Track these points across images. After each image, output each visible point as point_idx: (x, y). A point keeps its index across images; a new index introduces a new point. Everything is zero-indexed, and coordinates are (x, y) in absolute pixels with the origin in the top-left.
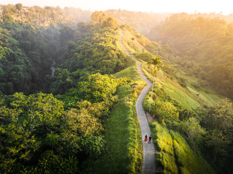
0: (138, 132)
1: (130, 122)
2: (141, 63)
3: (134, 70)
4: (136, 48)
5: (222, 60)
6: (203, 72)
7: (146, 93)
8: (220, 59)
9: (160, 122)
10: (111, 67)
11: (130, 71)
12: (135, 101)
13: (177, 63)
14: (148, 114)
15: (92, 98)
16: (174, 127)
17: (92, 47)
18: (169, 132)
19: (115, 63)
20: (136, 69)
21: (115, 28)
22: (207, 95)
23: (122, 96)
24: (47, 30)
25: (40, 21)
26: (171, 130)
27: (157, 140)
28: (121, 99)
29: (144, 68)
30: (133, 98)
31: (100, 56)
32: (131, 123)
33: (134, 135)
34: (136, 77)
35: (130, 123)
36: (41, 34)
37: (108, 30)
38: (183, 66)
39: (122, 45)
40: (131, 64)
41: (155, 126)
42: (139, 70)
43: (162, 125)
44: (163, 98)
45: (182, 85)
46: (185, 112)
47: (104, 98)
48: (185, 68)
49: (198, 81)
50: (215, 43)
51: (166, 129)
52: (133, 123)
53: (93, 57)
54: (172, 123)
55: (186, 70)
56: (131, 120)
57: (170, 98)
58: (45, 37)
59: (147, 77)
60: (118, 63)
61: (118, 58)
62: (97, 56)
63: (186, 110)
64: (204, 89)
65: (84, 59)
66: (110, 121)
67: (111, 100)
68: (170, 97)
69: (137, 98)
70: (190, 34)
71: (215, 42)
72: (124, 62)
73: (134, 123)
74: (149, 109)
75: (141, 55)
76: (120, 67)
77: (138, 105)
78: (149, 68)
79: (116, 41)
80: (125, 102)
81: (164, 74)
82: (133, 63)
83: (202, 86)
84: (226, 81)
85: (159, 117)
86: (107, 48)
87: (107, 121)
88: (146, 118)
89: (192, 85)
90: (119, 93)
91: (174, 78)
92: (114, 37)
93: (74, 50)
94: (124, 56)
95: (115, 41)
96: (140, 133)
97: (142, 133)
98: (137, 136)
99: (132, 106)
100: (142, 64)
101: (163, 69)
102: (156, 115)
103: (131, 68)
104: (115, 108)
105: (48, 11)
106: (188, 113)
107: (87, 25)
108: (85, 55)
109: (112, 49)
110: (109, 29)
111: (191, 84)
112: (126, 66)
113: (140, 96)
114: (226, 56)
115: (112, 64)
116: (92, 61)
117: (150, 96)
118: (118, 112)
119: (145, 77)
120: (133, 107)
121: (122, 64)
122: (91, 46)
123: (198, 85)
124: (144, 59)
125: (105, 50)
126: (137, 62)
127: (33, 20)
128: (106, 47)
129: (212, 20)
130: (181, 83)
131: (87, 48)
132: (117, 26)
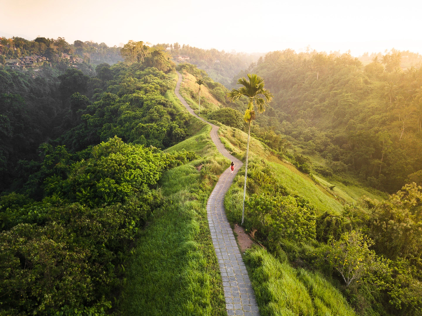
0: (212, 283)
1: (191, 253)
2: (218, 127)
3: (204, 140)
4: (207, 105)
5: (362, 125)
6: (333, 146)
7: (231, 180)
8: (359, 125)
9: (272, 250)
10: (156, 138)
11: (197, 143)
12: (206, 198)
13: (285, 133)
14: (239, 230)
15: (95, 197)
16: (307, 260)
17: (119, 102)
18: (299, 274)
19: (164, 129)
20: (208, 138)
21: (166, 70)
22: (347, 188)
23: (174, 189)
24: (37, 79)
25: (23, 62)
26: (303, 270)
27: (271, 304)
28: (171, 196)
29: (225, 136)
30: (201, 191)
31: (135, 118)
32: (194, 257)
33: (201, 295)
34: (209, 152)
35: (191, 255)
36: (23, 85)
37: (152, 71)
38: (296, 137)
39: (179, 98)
40: (198, 131)
41: (260, 259)
42: (213, 139)
43: (276, 257)
44: (270, 191)
45: (300, 169)
46: (325, 220)
47: (127, 195)
48: (300, 140)
49: (327, 163)
50: (348, 96)
51: (288, 266)
52: (198, 258)
53: (121, 120)
54: (299, 249)
55: (302, 144)
56: (195, 250)
57: (286, 191)
58: (31, 91)
59: (232, 151)
60: (171, 128)
61: (172, 120)
62: (129, 118)
63: (327, 214)
64: (340, 178)
65: (101, 126)
66: (137, 255)
67: (145, 201)
68: (285, 189)
69: (211, 191)
70: (303, 83)
71: (347, 94)
72: (183, 128)
73: (201, 255)
74: (240, 217)
75: (216, 112)
76: (175, 136)
77: (213, 208)
78: (234, 136)
79: (168, 90)
80: (180, 203)
81: (263, 148)
82: (202, 127)
83: (335, 172)
84: (377, 161)
85: (267, 235)
86: (149, 102)
87: (130, 255)
88: (235, 241)
89: (316, 170)
90: (167, 183)
91: (284, 156)
92: (164, 84)
93: (84, 109)
94: (184, 115)
95: (166, 91)
96: (220, 284)
97: (224, 284)
98: (209, 296)
99: (197, 211)
100: (219, 129)
101: (261, 139)
102: (259, 230)
103: (198, 136)
104: (155, 219)
105: (40, 45)
106: (334, 222)
107: (114, 69)
108: (105, 117)
109: (160, 103)
110: (154, 71)
111: (316, 168)
112: (187, 135)
113: (217, 187)
114: (369, 119)
115: (158, 130)
116: (118, 127)
117: (240, 185)
118: (161, 228)
119: (228, 152)
120: (199, 213)
121: (179, 130)
122: (117, 100)
123: (327, 169)
124: (224, 121)
125: (145, 106)
126: (210, 126)
127: (9, 61)
128: (146, 100)
129: (338, 59)
130: (299, 166)
131: (109, 104)
132: (170, 66)
